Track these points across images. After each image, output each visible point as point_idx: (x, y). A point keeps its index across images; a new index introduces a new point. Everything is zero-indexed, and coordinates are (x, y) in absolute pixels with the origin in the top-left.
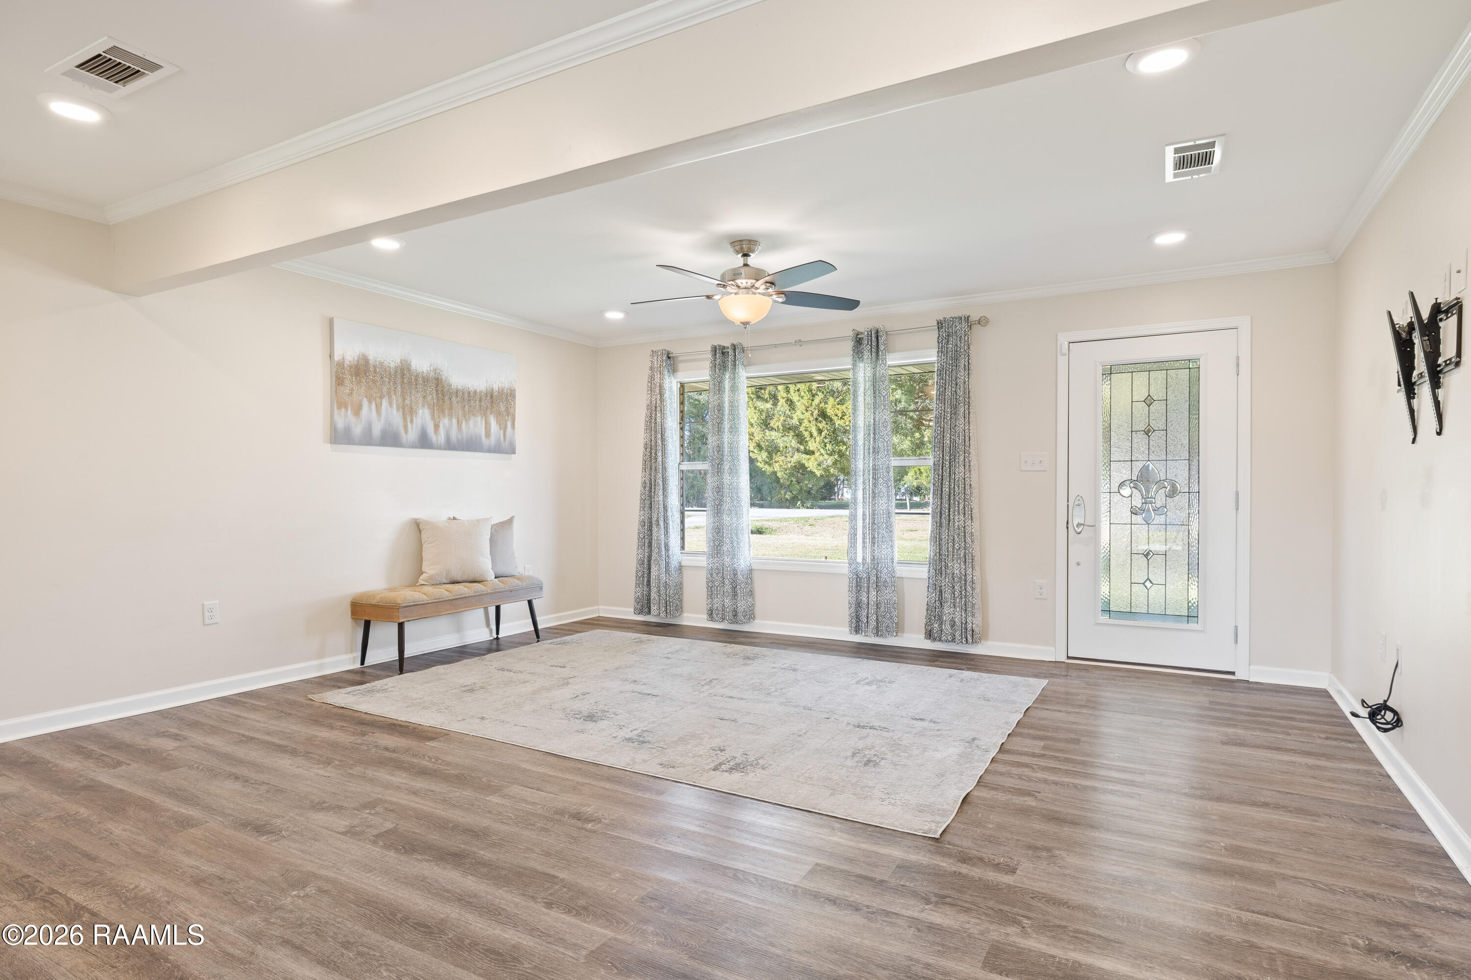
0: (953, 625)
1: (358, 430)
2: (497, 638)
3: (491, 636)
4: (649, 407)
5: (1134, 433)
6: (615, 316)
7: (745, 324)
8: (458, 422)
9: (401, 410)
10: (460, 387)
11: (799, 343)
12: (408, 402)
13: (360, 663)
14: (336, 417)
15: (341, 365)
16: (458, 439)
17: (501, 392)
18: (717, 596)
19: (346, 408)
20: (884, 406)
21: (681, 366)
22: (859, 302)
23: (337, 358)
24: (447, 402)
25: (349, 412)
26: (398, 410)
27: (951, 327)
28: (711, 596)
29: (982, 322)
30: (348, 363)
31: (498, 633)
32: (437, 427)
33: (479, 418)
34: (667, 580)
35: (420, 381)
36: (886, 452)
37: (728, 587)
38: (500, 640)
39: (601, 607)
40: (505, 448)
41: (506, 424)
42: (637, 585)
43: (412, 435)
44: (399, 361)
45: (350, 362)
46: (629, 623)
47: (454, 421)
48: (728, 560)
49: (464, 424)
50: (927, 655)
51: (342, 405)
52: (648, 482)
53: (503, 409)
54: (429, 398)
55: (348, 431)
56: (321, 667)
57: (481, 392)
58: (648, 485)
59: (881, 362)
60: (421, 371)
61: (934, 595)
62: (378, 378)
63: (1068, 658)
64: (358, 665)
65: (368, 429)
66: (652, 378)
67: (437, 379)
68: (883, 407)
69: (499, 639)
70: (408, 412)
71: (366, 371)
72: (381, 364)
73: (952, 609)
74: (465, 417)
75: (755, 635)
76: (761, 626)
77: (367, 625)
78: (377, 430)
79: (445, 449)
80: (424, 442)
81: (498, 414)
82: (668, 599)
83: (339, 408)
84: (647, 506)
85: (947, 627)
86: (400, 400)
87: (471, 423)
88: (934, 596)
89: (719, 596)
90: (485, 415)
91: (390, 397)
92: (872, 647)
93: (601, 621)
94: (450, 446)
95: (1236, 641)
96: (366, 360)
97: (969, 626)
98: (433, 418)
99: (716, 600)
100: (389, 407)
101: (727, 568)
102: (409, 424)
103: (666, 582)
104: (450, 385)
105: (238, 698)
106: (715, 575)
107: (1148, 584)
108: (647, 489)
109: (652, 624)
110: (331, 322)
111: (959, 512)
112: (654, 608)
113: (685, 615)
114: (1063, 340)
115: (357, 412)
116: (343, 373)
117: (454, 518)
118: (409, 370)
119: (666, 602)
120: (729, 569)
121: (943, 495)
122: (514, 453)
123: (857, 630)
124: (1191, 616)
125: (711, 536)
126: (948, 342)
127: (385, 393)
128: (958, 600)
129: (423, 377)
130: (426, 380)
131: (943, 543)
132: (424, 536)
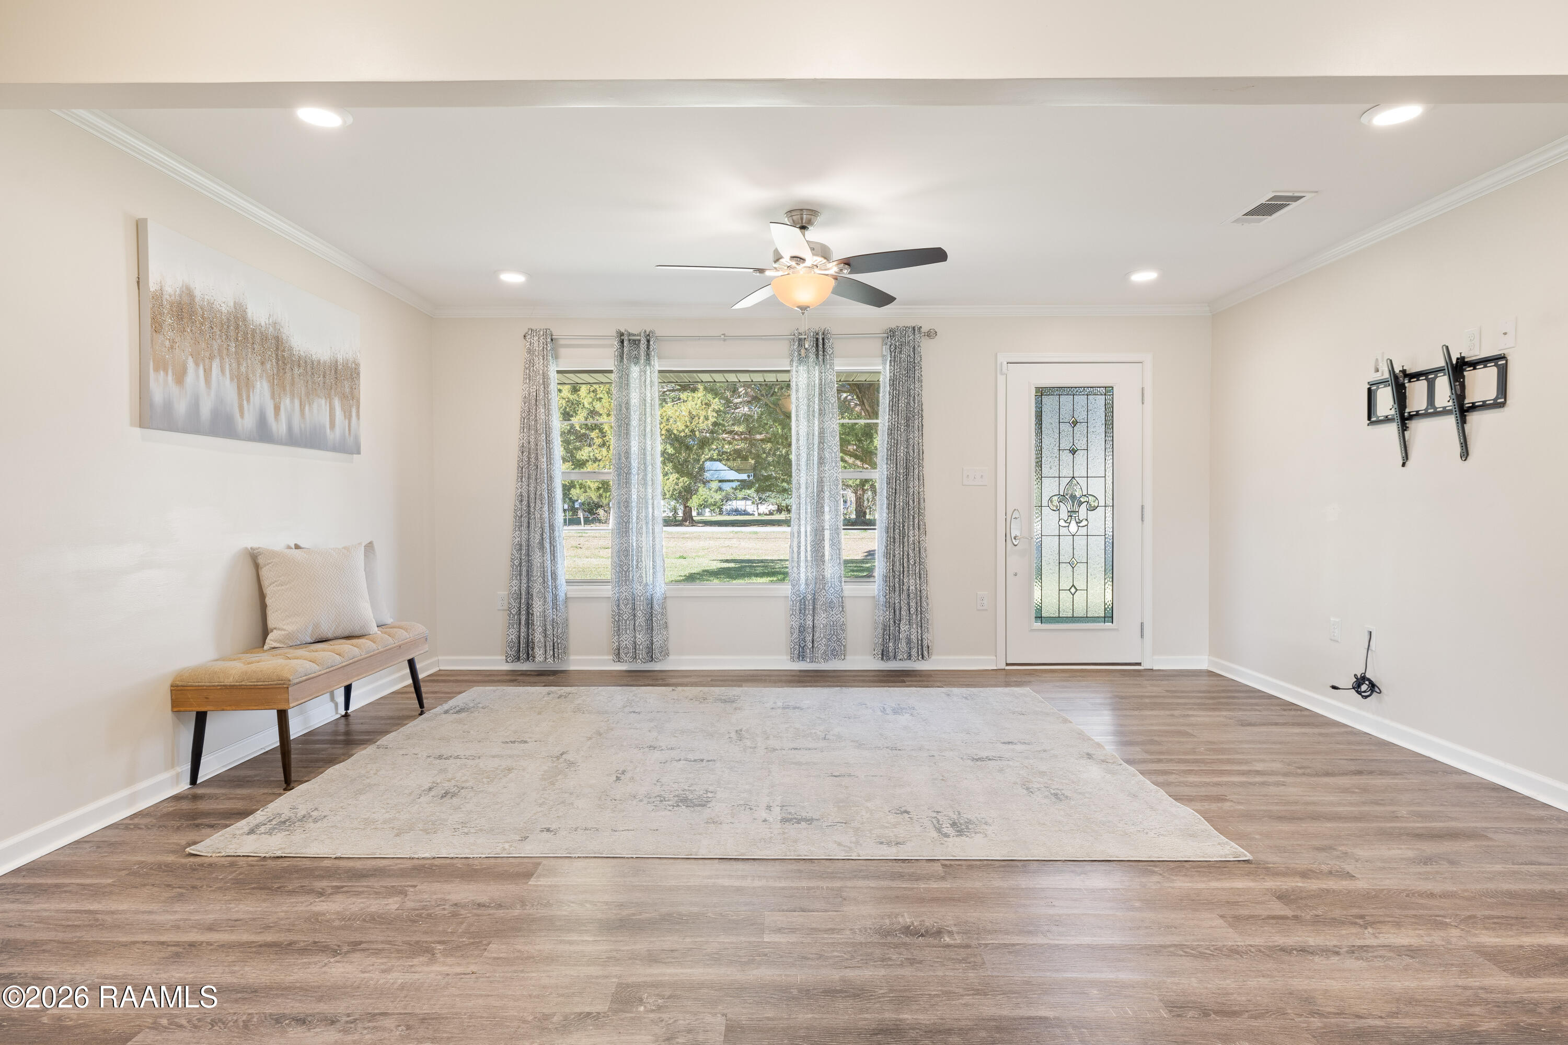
0: (909, 641)
1: (181, 407)
2: (346, 716)
3: (337, 713)
4: (526, 400)
5: (1061, 452)
6: (512, 278)
7: (803, 308)
8: (301, 405)
9: (236, 380)
10: (302, 353)
11: (725, 338)
12: (243, 369)
13: (189, 781)
14: (153, 385)
15: (158, 297)
16: (300, 427)
17: (346, 365)
18: (626, 631)
19: (166, 371)
20: (833, 414)
21: (563, 351)
22: (895, 299)
23: (153, 286)
24: (289, 374)
25: (170, 378)
26: (232, 379)
27: (905, 336)
28: (618, 631)
29: (931, 334)
30: (168, 297)
31: (347, 707)
32: (277, 409)
33: (323, 401)
34: (555, 617)
35: (258, 338)
36: (834, 464)
37: (641, 620)
38: (350, 718)
39: (440, 658)
40: (349, 447)
41: (351, 412)
42: (510, 626)
43: (247, 422)
44: (232, 304)
45: (170, 296)
46: (497, 675)
47: (297, 402)
48: (641, 588)
49: (307, 408)
50: (878, 676)
51: (161, 366)
52: (525, 494)
53: (347, 390)
54: (268, 366)
55: (168, 406)
56: (133, 798)
57: (325, 362)
58: (525, 499)
59: (828, 366)
60: (258, 323)
61: (888, 613)
62: (206, 327)
63: (1007, 664)
64: (184, 785)
65: (195, 406)
66: (530, 364)
67: (278, 339)
68: (831, 415)
69: (349, 716)
70: (244, 385)
71: (192, 313)
72: (211, 304)
73: (907, 627)
74: (308, 398)
75: (672, 674)
76: (673, 663)
77: (201, 720)
78: (206, 410)
79: (286, 444)
80: (263, 434)
81: (344, 397)
82: (555, 639)
83: (156, 370)
84: (525, 524)
85: (903, 645)
86: (234, 365)
87: (315, 406)
88: (889, 615)
89: (628, 632)
90: (329, 397)
91: (222, 359)
92: (816, 674)
93: (442, 675)
94: (293, 440)
95: (1142, 636)
96: (191, 295)
97: (925, 643)
98: (273, 397)
99: (624, 637)
100: (220, 373)
101: (640, 597)
102: (245, 402)
103: (553, 619)
104: (291, 349)
105: (14, 881)
106: (622, 607)
107: (1073, 590)
108: (525, 503)
109: (532, 673)
110: (140, 228)
111: (914, 527)
112: (539, 653)
113: (572, 657)
114: (1003, 358)
115: (180, 379)
116: (161, 314)
117: (297, 547)
118: (245, 319)
119: (554, 644)
120: (642, 598)
121: (897, 510)
122: (359, 453)
123: (801, 656)
124: (1109, 616)
125: (616, 559)
126: (901, 352)
127: (216, 352)
128: (914, 617)
129: (261, 333)
130: (264, 338)
131: (897, 559)
132: (264, 573)
